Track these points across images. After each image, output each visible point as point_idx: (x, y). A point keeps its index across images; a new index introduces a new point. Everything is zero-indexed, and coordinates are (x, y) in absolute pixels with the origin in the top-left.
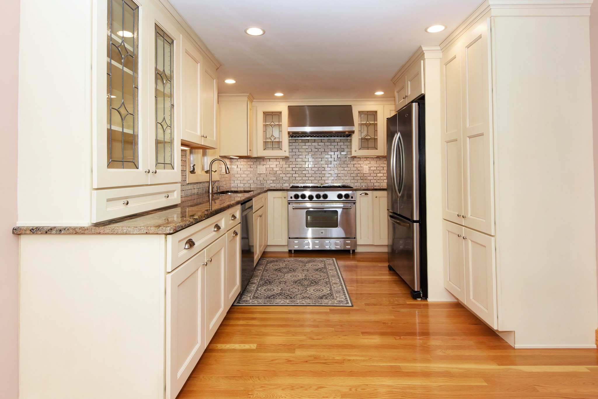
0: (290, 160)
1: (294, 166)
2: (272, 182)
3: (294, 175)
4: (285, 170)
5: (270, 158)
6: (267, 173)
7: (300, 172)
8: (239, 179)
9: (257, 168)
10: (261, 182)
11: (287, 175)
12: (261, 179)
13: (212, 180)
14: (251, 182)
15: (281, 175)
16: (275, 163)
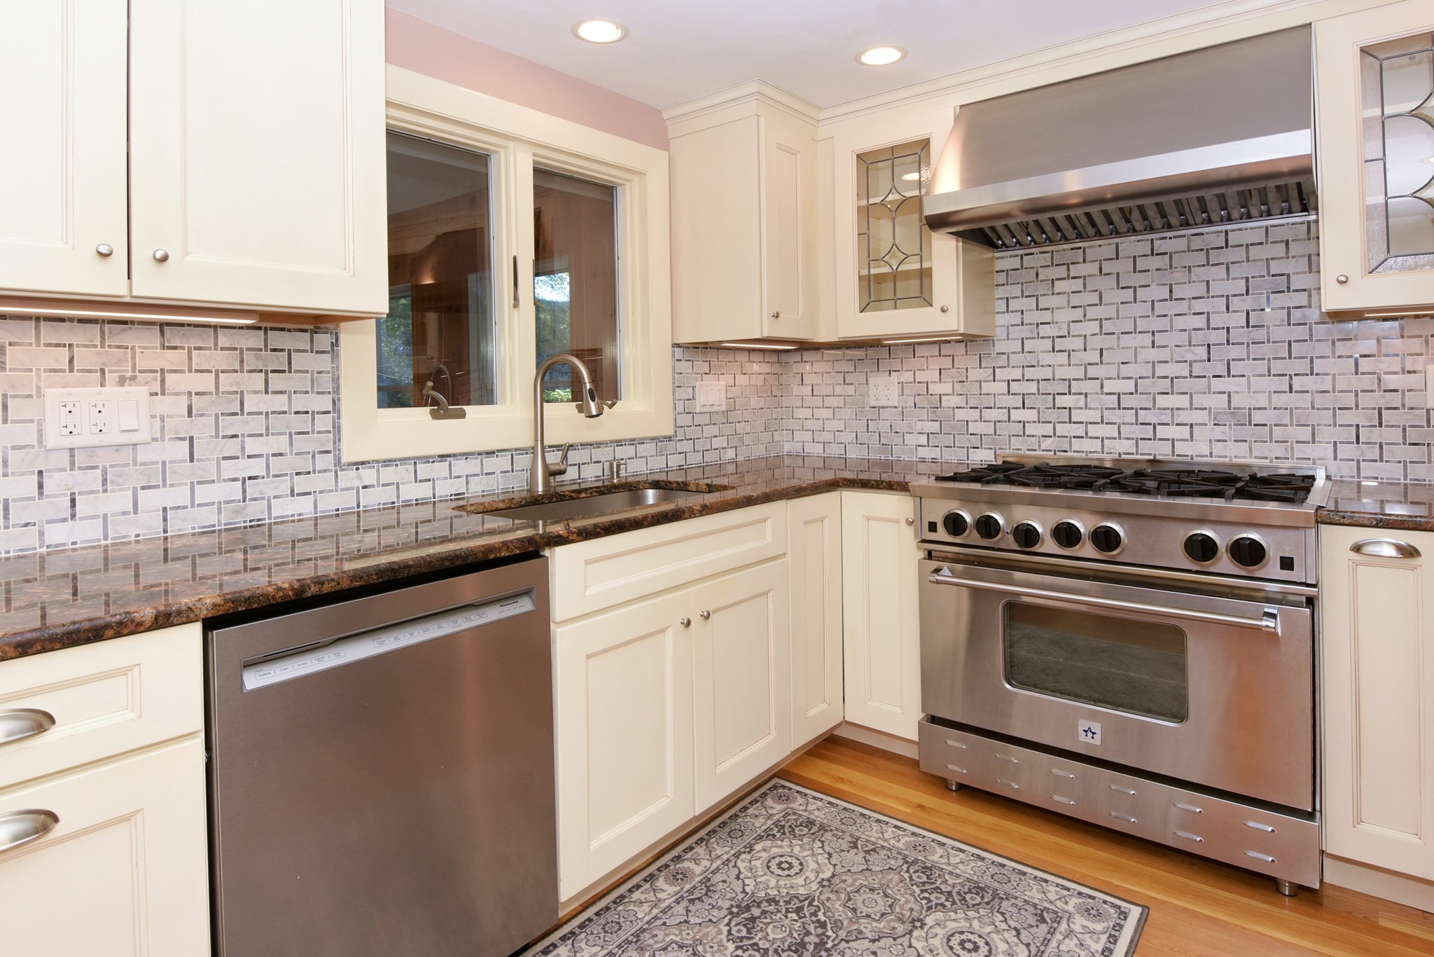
0: (1000, 347)
1: (1017, 374)
2: (923, 439)
3: (1015, 415)
4: (975, 390)
5: (914, 344)
6: (904, 404)
7: (1040, 402)
8: (810, 424)
9: (867, 384)
10: (884, 441)
11: (988, 414)
12: (884, 426)
13: (546, 443)
14: (848, 437)
15: (960, 414)
16: (936, 364)
